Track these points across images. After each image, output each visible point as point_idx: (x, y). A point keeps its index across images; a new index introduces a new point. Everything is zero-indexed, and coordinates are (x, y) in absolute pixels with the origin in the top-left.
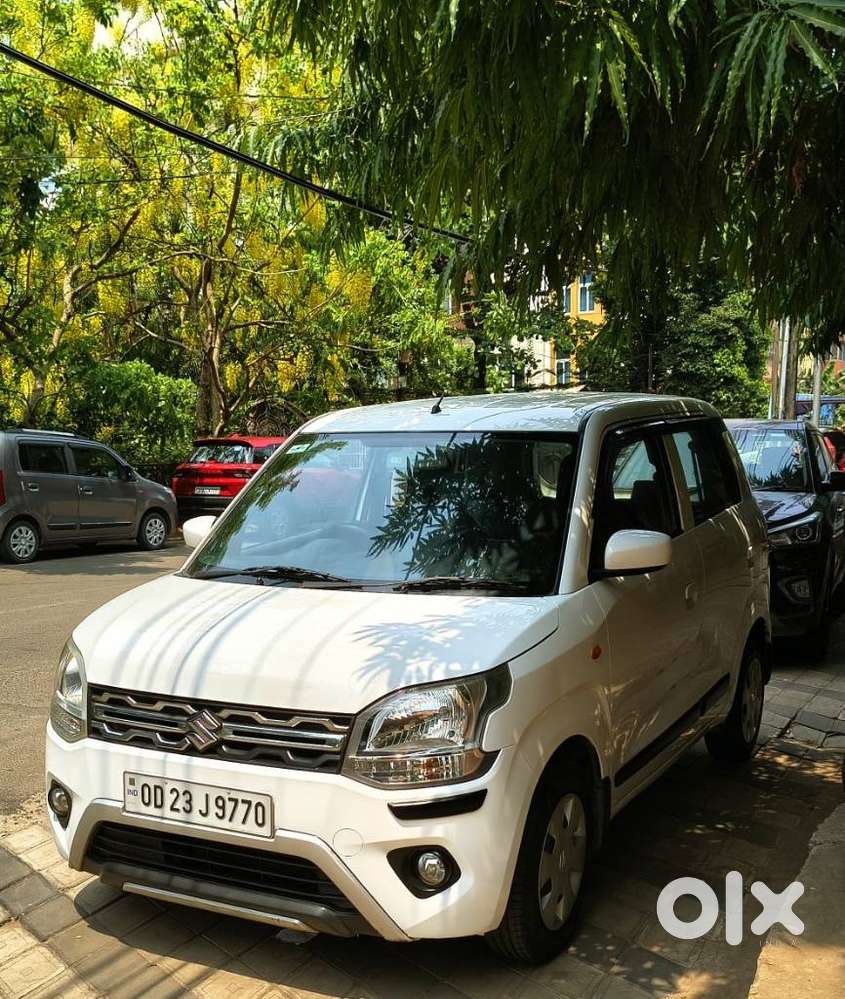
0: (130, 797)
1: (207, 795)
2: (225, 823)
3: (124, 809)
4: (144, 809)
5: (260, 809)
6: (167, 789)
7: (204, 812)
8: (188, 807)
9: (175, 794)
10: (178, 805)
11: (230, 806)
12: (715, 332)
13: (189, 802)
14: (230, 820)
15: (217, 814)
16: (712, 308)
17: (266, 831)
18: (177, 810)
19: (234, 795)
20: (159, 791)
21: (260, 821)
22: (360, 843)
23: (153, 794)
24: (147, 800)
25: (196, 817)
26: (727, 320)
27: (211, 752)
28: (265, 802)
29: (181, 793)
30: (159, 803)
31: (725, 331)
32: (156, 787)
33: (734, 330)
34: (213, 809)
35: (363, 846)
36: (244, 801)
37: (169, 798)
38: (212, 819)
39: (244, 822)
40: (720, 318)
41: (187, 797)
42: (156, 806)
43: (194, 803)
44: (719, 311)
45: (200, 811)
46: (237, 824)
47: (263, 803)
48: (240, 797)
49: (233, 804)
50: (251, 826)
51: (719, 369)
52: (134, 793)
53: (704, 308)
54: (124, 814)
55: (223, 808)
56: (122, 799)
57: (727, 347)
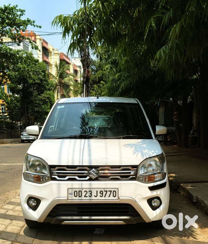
0: (69, 196)
1: (97, 191)
2: (103, 198)
3: (68, 199)
4: (75, 198)
5: (114, 192)
6: (83, 191)
7: (96, 196)
8: (90, 195)
9: (86, 192)
10: (87, 195)
11: (104, 193)
12: (42, 100)
13: (91, 194)
14: (105, 197)
15: (100, 196)
16: (41, 95)
17: (116, 198)
18: (87, 197)
19: (106, 190)
20: (80, 192)
21: (114, 196)
22: (142, 197)
23: (78, 193)
24: (76, 195)
25: (93, 198)
26: (45, 97)
27: (96, 179)
28: (116, 190)
29: (88, 191)
30: (80, 195)
31: (45, 100)
32: (79, 191)
33: (47, 100)
34: (99, 194)
35: (143, 198)
36: (109, 191)
37: (84, 194)
38: (98, 197)
39: (109, 197)
40: (43, 97)
41: (90, 192)
42: (79, 196)
43: (92, 194)
44: (43, 95)
45: (95, 196)
46: (107, 198)
47: (115, 190)
48: (108, 190)
49: (106, 192)
50: (112, 197)
51: (44, 110)
52: (71, 194)
53: (39, 94)
54: (68, 200)
55: (102, 194)
56: (67, 196)
57: (46, 104)
